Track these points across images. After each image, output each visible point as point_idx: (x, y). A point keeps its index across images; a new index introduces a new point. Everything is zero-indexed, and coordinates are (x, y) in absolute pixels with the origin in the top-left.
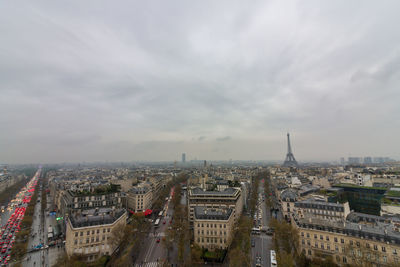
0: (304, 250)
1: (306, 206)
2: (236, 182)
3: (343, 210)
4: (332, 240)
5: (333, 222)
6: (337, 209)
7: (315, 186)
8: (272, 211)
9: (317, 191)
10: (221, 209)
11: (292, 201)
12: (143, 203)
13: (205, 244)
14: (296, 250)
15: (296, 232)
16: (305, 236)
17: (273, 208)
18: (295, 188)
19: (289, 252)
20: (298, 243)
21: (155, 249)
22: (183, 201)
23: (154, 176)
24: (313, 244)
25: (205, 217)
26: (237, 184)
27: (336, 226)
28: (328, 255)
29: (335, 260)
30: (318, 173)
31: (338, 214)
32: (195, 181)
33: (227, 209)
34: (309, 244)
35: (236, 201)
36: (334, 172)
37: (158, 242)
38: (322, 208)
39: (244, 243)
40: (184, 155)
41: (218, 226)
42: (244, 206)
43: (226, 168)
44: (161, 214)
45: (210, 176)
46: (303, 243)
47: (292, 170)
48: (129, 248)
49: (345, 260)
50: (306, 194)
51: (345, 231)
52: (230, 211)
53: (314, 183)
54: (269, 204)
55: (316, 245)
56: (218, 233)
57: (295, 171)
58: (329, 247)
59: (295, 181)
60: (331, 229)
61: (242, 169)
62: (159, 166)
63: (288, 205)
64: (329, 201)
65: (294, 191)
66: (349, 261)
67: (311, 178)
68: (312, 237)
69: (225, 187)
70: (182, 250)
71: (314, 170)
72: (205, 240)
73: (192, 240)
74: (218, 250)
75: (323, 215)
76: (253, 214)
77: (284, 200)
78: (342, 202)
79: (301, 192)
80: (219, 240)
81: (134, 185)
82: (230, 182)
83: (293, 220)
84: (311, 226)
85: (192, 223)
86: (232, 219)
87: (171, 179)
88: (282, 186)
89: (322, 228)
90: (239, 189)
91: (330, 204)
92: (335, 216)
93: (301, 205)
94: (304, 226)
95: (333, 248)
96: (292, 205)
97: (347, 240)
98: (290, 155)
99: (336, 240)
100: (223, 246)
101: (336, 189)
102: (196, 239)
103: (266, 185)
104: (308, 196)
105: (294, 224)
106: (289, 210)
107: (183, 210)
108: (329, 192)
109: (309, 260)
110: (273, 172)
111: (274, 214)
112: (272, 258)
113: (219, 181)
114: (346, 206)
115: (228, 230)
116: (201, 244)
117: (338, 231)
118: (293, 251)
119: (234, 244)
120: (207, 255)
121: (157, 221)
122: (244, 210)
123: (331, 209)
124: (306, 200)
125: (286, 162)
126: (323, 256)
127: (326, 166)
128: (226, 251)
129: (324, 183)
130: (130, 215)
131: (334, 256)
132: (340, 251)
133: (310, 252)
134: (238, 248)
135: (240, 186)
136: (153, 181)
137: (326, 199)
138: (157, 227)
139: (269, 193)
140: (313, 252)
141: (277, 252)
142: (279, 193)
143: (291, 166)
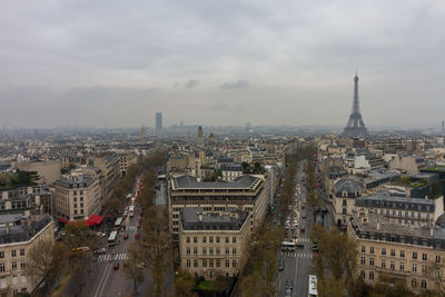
0: (363, 274)
1: (375, 204)
2: (257, 165)
3: (432, 209)
4: (409, 256)
5: (414, 229)
6: (424, 208)
7: (393, 172)
8: (316, 213)
9: (395, 180)
10: (228, 212)
11: (351, 196)
12: (84, 203)
13: (201, 269)
14: (349, 273)
15: (353, 245)
16: (368, 251)
17: (319, 209)
18: (358, 175)
19: (338, 277)
20: (354, 264)
21: (111, 279)
22: (160, 200)
23: (102, 155)
24: (378, 263)
25: (200, 226)
26: (258, 168)
27: (418, 234)
28: (399, 279)
29: (409, 285)
30: (401, 148)
31: (424, 215)
32: (181, 164)
33: (239, 211)
34: (372, 263)
35: (254, 198)
36: (429, 146)
37: (116, 269)
38: (401, 206)
39: (265, 265)
40: (159, 116)
41: (223, 241)
42: (269, 206)
43: (239, 140)
44: (118, 222)
45: (209, 154)
46: (363, 262)
47: (357, 144)
48: (64, 281)
49: (424, 284)
50: (376, 184)
51: (432, 242)
52: (244, 215)
53: (392, 165)
54: (311, 201)
55: (384, 265)
56: (223, 252)
57: (362, 144)
58: (402, 267)
59: (361, 162)
60: (409, 240)
61: (268, 142)
62: (111, 137)
63: (345, 203)
64: (412, 196)
65: (357, 179)
66: (431, 286)
67: (387, 157)
68: (378, 252)
69: (235, 174)
70: (158, 281)
71: (395, 144)
72: (200, 263)
73: (177, 265)
74: (221, 278)
75: (400, 218)
76: (283, 220)
77: (339, 195)
78: (433, 196)
79: (367, 181)
80: (223, 263)
81: (63, 172)
82: (245, 165)
83: (349, 228)
84: (378, 236)
85: (176, 237)
86: (247, 229)
87: (135, 160)
88: (337, 172)
89: (396, 239)
90: (262, 177)
91: (414, 200)
92: (419, 220)
93: (366, 203)
94: (368, 236)
95: (408, 267)
96: (351, 203)
97: (432, 256)
98: (356, 116)
99: (415, 256)
100: (231, 271)
101: (427, 176)
102: (184, 262)
103: (310, 170)
104: (379, 188)
105: (351, 233)
106: (344, 211)
107: (160, 215)
108: (414, 180)
109: (369, 287)
110: (324, 147)
111: (319, 219)
112: (311, 286)
113: (227, 164)
114: (439, 202)
115: (240, 245)
116: (192, 269)
117: (420, 242)
118: (345, 275)
119: (248, 268)
120: (202, 287)
121: (113, 235)
122: (269, 213)
123: (414, 207)
124: (374, 195)
125: (348, 129)
126: (393, 280)
127: (415, 136)
128: (235, 279)
129: (409, 165)
130: (61, 224)
131: (409, 280)
132: (419, 271)
133: (372, 276)
134: (256, 273)
135: (263, 171)
136: (100, 163)
137: (408, 192)
138: (112, 244)
139: (314, 184)
140: (376, 275)
141: (320, 276)
142: (331, 184)
143: (356, 137)
